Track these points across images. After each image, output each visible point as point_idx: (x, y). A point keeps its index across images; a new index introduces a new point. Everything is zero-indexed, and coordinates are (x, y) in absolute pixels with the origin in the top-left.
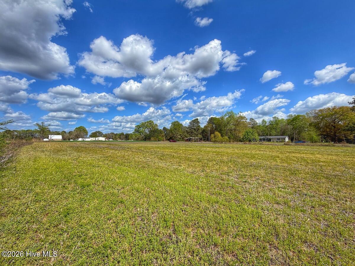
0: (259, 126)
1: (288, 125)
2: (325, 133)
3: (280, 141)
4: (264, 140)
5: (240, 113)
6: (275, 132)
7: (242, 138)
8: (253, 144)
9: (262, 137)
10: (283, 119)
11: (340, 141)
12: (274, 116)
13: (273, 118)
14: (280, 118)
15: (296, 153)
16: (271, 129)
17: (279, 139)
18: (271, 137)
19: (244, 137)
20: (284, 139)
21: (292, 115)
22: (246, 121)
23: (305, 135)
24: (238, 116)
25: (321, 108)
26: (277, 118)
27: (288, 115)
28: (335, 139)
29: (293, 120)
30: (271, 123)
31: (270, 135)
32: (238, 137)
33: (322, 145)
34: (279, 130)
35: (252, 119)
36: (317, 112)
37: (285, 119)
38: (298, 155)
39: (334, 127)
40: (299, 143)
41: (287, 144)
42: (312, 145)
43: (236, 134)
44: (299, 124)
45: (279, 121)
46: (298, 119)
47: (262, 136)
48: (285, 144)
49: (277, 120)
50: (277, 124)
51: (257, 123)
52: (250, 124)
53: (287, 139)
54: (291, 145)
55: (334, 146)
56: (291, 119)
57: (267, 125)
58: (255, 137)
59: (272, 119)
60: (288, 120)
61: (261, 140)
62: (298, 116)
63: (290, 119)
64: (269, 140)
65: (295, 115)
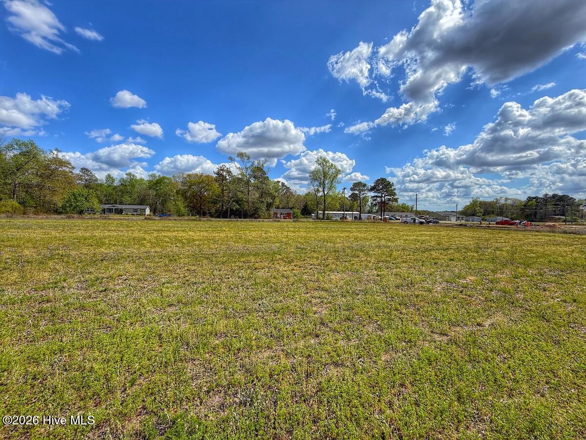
0: (101, 185)
1: (149, 189)
2: (191, 205)
3: (138, 213)
4: (110, 211)
5: (55, 152)
6: (130, 199)
7: (61, 206)
8: (88, 219)
9: (106, 206)
10: (142, 180)
11: (204, 214)
12: (128, 172)
13: (127, 174)
14: (138, 177)
15: (165, 230)
16: (123, 193)
17: (136, 210)
18: (123, 207)
19: (67, 205)
20: (144, 210)
21: (155, 175)
22: (71, 172)
23: (170, 205)
24: (50, 156)
25: (190, 173)
26: (134, 176)
27: (151, 173)
28: (200, 211)
29: (157, 183)
30: (123, 183)
31: (121, 203)
32: (50, 203)
33: (190, 220)
34: (135, 196)
35: (84, 170)
36: (185, 176)
37: (146, 179)
38: (169, 234)
39: (201, 198)
40: (165, 217)
41: (149, 219)
42: (180, 220)
43: (45, 197)
44: (164, 189)
45: (136, 181)
46: (164, 183)
47: (105, 204)
48: (146, 219)
49: (133, 179)
50: (133, 186)
51: (96, 180)
52: (81, 180)
53: (148, 211)
54: (155, 219)
55: (200, 220)
56: (155, 181)
57: (115, 185)
58: (94, 204)
59: (125, 176)
60: (150, 182)
61: (104, 211)
62: (164, 178)
63: (152, 181)
64: (120, 212)
65: (160, 176)
